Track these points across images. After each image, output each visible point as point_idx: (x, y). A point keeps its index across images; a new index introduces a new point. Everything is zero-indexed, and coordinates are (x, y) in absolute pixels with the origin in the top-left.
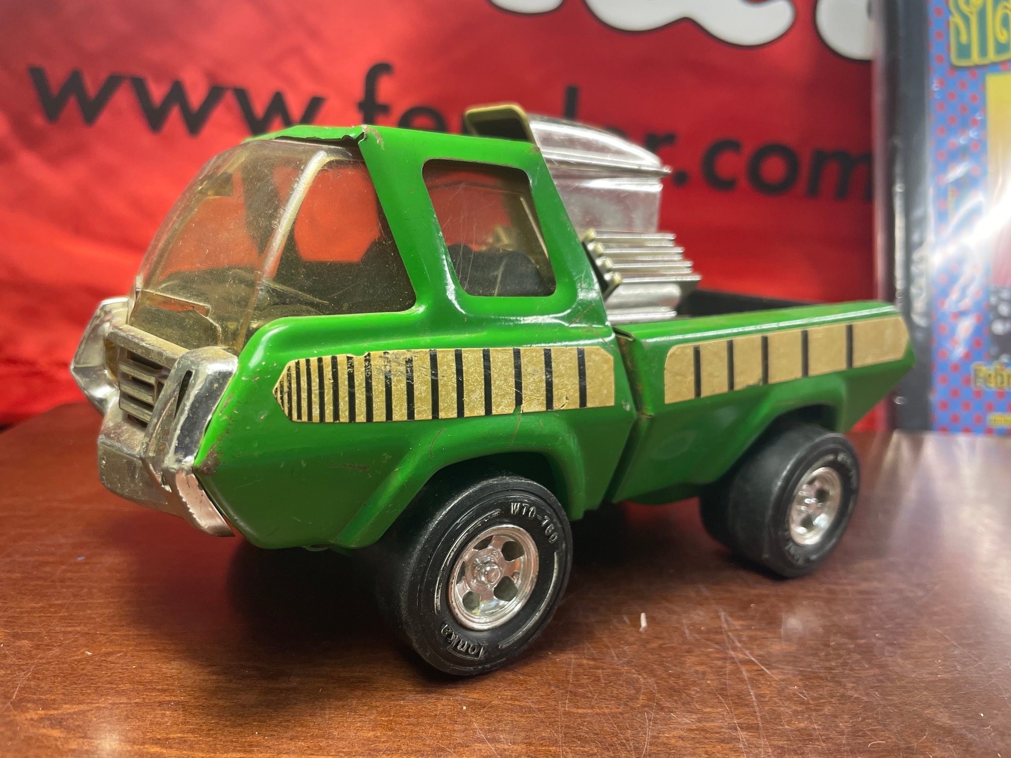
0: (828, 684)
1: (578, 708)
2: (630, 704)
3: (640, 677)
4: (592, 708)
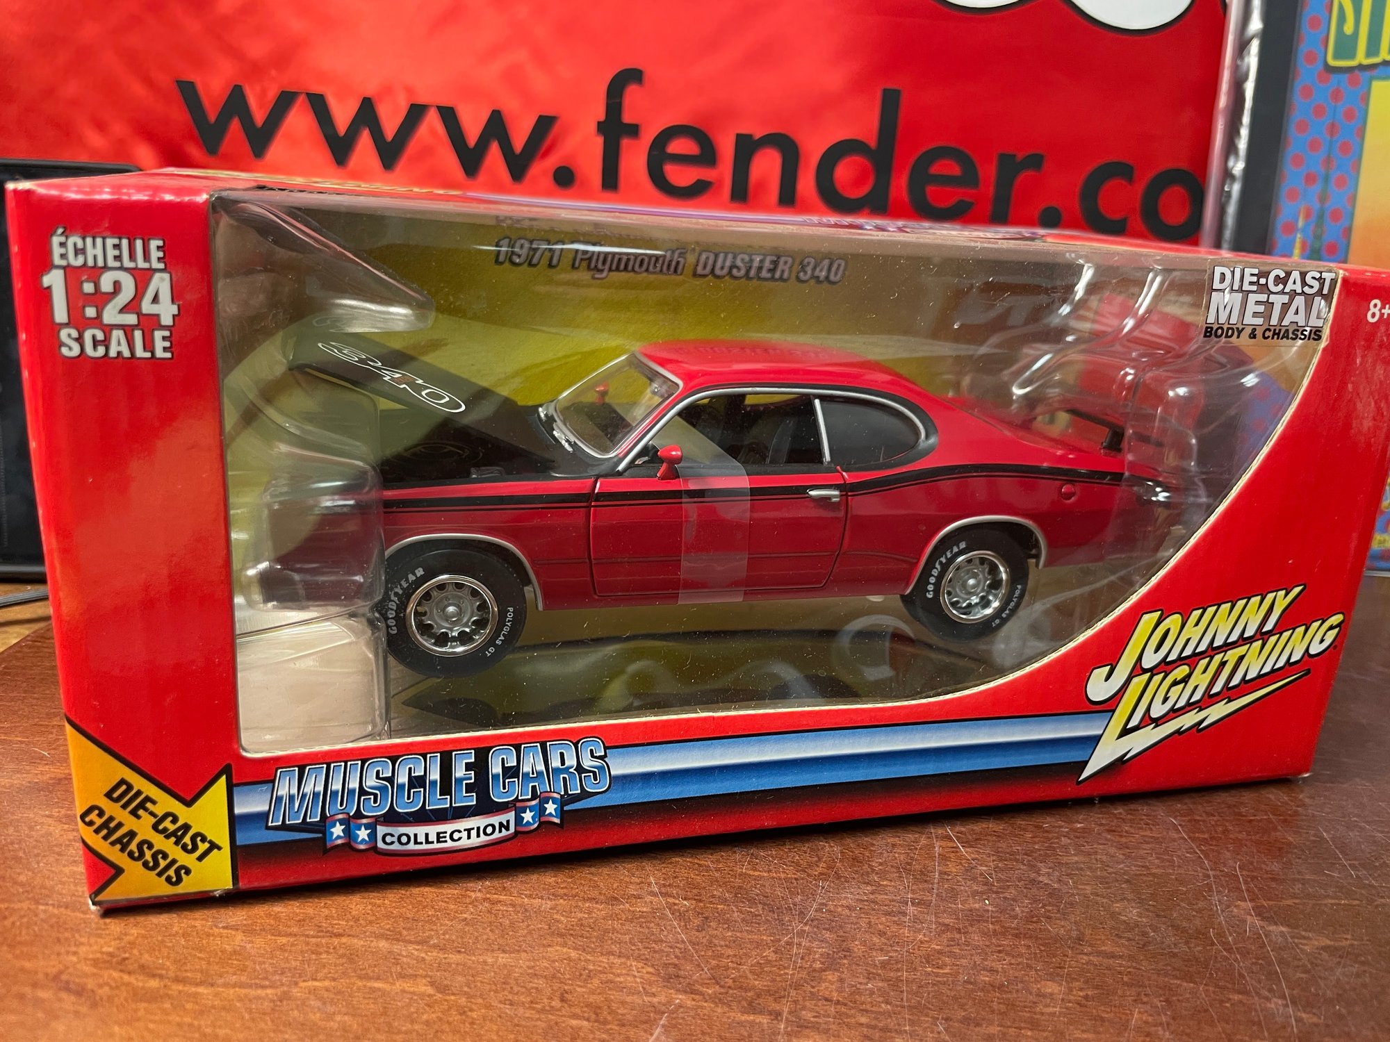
0: (1023, 867)
1: (756, 870)
2: (809, 871)
4: (770, 871)
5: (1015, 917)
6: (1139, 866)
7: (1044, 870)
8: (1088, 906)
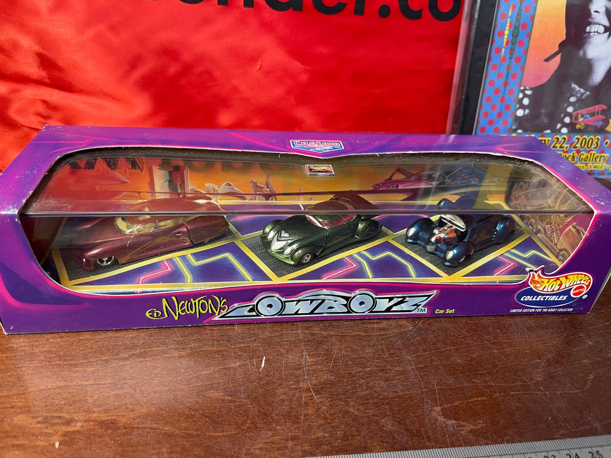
0: (342, 403)
1: (216, 432)
2: (242, 427)
3: (251, 406)
4: (223, 431)
5: (337, 439)
6: (393, 392)
7: (352, 403)
8: (370, 424)
